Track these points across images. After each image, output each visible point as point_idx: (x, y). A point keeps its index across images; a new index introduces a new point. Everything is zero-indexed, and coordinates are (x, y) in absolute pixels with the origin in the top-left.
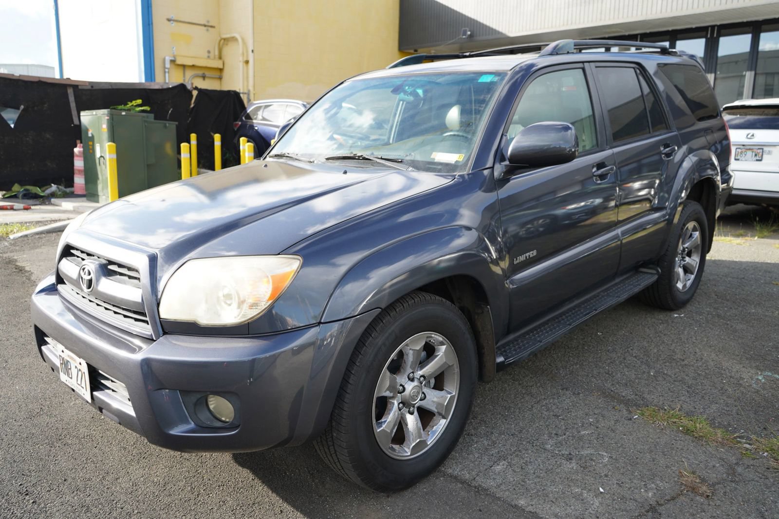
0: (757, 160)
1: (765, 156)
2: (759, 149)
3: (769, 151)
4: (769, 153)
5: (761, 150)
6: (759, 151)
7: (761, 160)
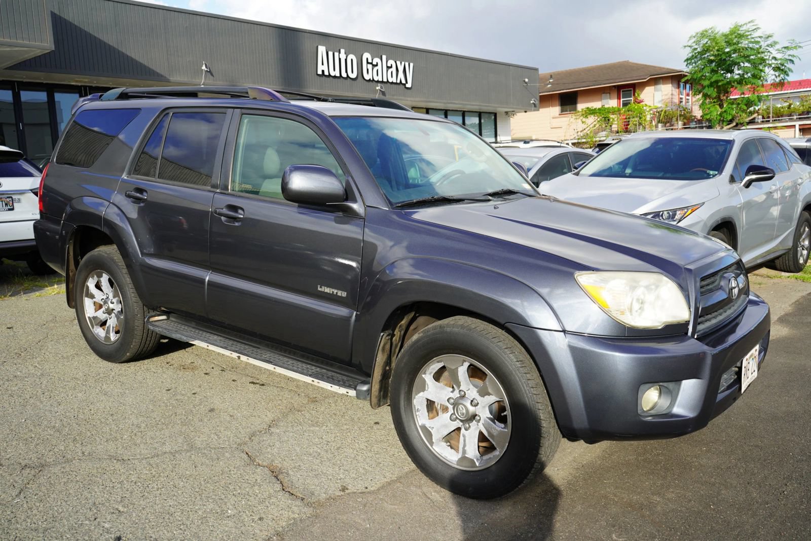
0: (10, 210)
1: (15, 205)
2: (8, 197)
3: (19, 199)
4: (19, 201)
5: (11, 199)
6: (8, 200)
7: (13, 209)
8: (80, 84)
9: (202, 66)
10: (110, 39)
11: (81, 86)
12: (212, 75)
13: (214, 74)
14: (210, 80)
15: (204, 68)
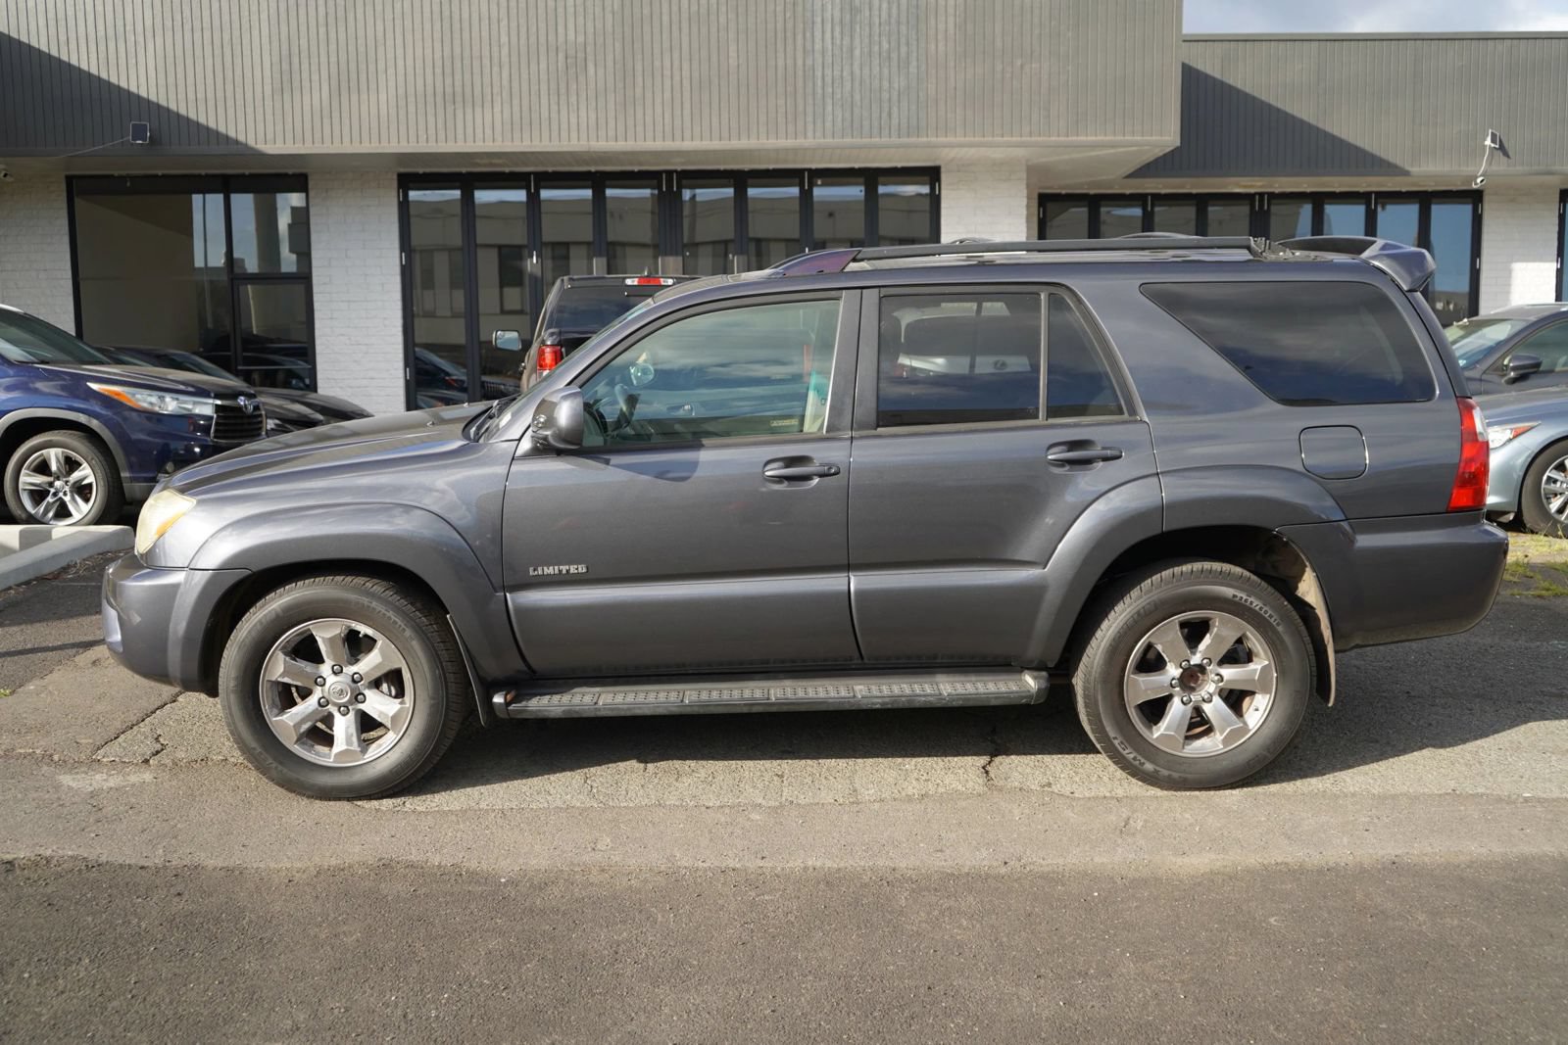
8: (1252, 191)
9: (1485, 140)
10: (1303, 110)
11: (1256, 194)
12: (1506, 154)
13: (1510, 154)
14: (1501, 166)
15: (1488, 142)
